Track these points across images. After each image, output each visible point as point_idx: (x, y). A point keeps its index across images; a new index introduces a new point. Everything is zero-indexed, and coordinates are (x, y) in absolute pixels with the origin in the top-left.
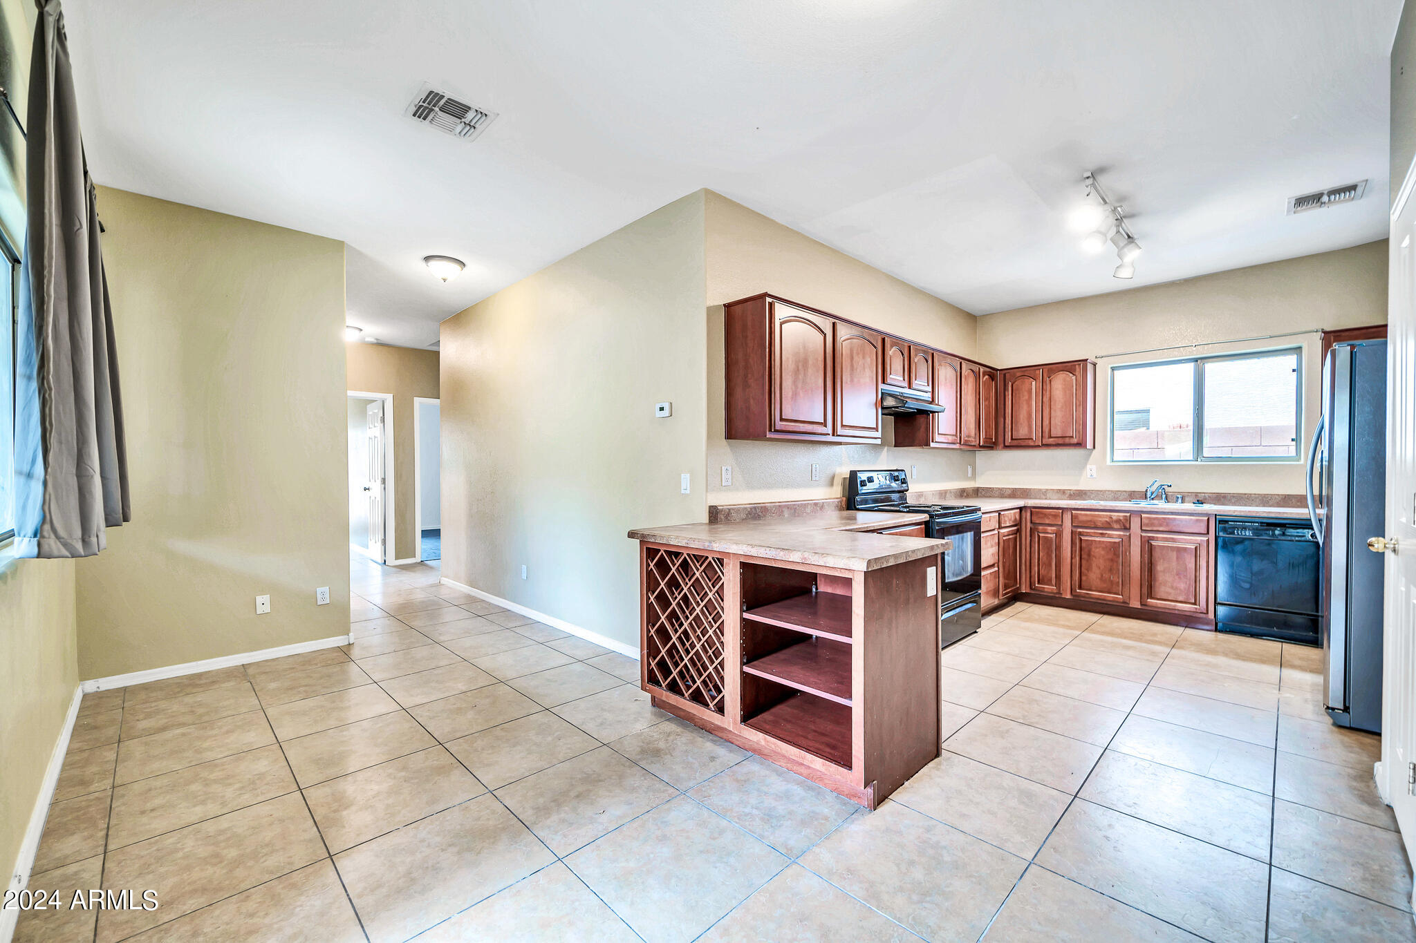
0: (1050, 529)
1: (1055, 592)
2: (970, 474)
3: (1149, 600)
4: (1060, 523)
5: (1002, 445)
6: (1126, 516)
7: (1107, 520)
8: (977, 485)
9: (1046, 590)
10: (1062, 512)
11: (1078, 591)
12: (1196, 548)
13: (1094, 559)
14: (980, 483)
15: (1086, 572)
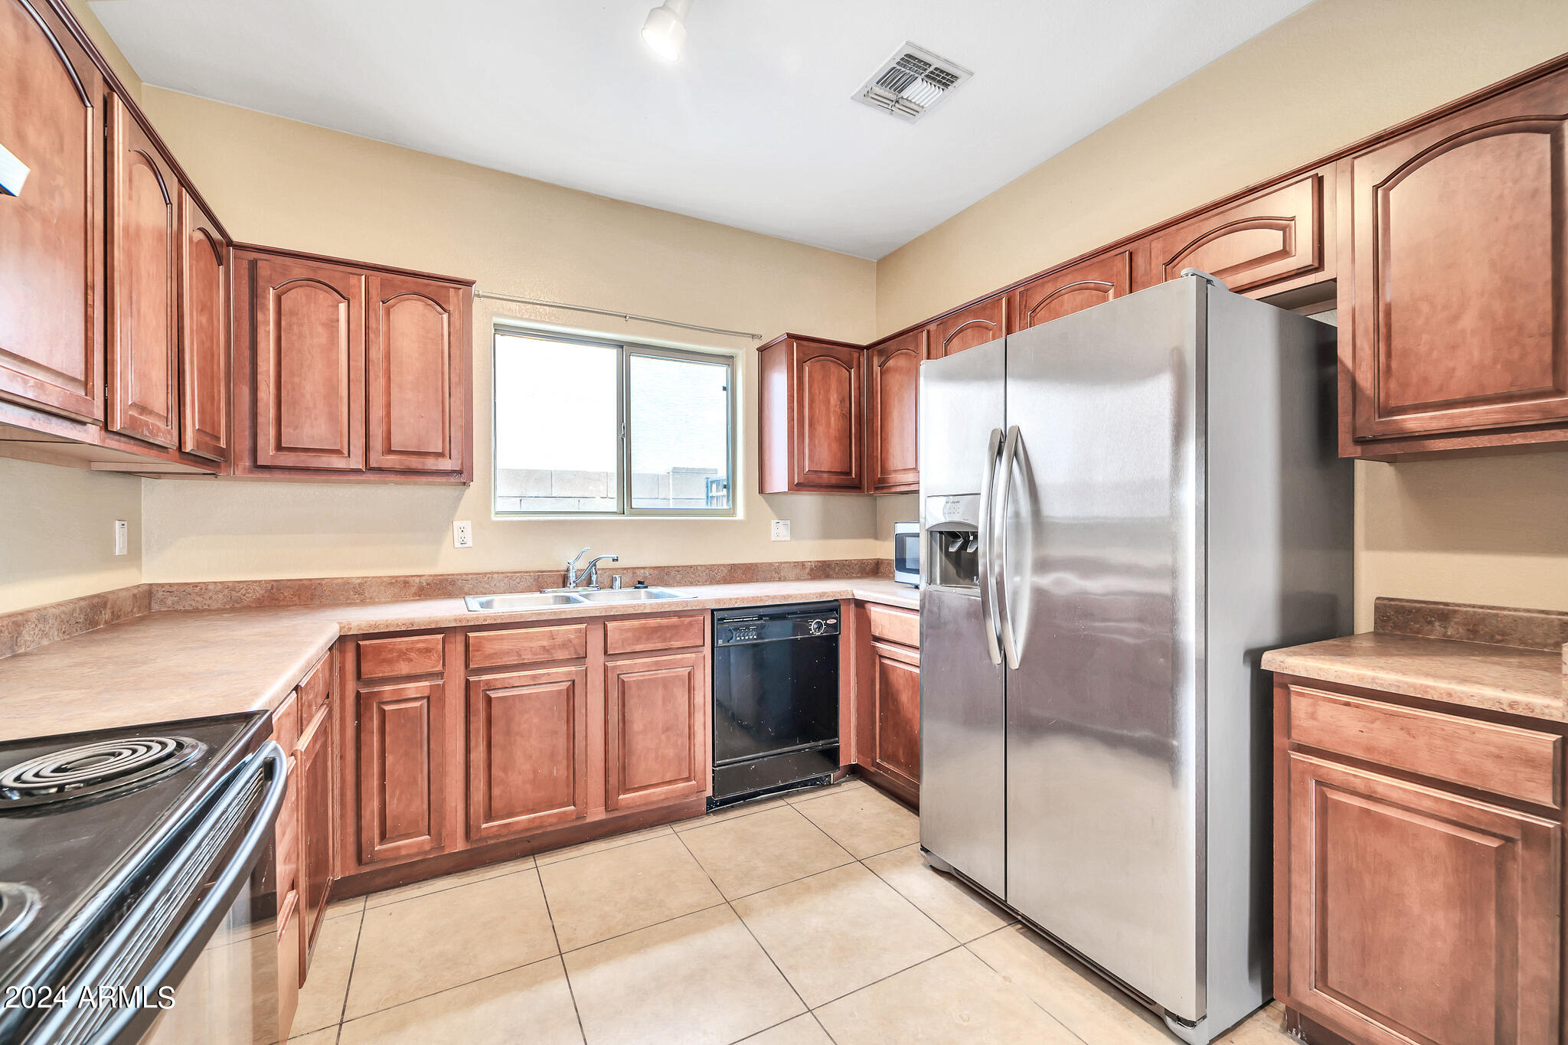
0: (412, 688)
1: (427, 847)
2: (120, 547)
3: (621, 797)
4: (439, 668)
5: (247, 463)
6: (580, 630)
7: (545, 643)
8: (146, 578)
9: (403, 852)
10: (444, 640)
11: (484, 826)
12: (689, 673)
13: (518, 738)
14: (154, 572)
15: (502, 774)
